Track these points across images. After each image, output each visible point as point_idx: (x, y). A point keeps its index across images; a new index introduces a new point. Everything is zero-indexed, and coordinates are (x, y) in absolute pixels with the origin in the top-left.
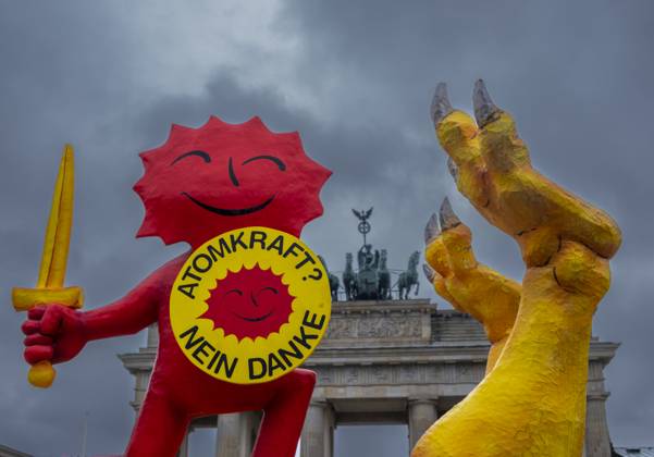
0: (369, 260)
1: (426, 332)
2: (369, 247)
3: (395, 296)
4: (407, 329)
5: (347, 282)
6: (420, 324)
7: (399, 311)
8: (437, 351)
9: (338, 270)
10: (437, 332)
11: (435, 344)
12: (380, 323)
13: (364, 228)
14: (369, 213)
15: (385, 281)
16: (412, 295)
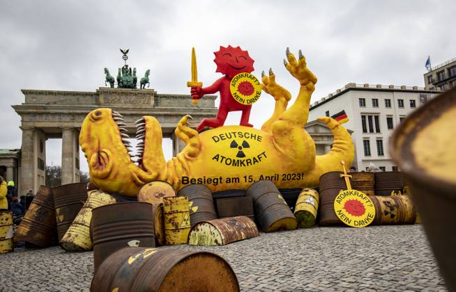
0: (127, 72)
1: (152, 102)
2: (127, 66)
3: (138, 87)
4: (144, 101)
5: (118, 80)
6: (150, 99)
7: (142, 94)
8: (157, 110)
9: (114, 75)
10: (157, 103)
11: (156, 107)
12: (133, 98)
13: (125, 58)
14: (127, 51)
15: (135, 80)
16: (146, 87)
